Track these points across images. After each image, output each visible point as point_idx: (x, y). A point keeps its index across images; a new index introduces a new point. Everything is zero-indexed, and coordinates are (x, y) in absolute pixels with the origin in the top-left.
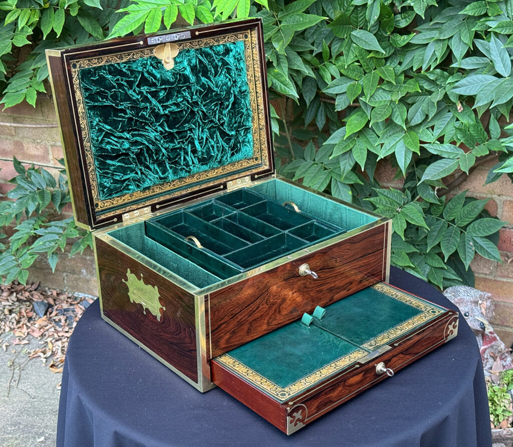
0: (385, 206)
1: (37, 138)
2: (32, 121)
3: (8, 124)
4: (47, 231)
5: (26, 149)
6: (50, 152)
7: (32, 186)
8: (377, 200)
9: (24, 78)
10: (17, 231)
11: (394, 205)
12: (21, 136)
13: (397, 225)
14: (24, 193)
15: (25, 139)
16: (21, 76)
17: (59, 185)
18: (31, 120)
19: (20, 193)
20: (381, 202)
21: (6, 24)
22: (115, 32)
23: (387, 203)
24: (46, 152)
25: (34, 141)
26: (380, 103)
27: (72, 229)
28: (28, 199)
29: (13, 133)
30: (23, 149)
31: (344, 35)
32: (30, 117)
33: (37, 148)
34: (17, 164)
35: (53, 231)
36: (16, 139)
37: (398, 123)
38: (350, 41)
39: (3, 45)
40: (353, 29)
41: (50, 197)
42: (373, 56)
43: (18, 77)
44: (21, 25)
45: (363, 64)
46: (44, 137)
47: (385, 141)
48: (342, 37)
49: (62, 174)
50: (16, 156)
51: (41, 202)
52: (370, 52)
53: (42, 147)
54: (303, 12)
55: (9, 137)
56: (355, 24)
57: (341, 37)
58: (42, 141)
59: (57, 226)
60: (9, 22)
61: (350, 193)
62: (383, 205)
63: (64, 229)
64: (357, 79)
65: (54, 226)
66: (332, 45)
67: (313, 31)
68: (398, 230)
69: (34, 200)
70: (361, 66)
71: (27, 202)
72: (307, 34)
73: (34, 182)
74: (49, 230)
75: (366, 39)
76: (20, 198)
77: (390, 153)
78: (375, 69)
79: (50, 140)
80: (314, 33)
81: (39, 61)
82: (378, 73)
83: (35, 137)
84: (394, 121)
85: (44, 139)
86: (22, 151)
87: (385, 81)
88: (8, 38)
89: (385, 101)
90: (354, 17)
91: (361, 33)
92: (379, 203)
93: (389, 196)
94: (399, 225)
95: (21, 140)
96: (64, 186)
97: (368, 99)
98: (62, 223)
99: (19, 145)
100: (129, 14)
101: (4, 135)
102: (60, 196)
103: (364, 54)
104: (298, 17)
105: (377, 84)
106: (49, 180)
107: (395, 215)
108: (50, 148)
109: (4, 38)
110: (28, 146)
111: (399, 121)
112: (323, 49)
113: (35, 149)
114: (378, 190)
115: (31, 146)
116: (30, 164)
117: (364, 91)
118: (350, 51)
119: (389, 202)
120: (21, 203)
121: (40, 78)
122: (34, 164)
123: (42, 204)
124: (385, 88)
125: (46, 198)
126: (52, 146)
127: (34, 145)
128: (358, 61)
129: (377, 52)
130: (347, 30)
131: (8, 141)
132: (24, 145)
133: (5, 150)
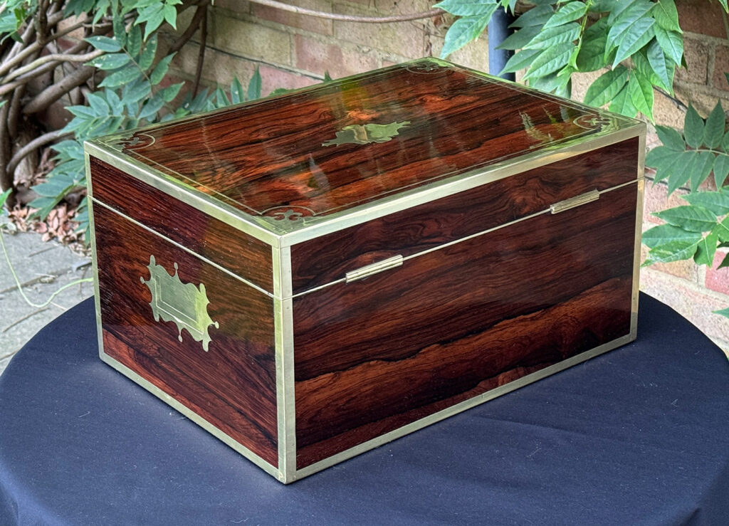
1: (363, 43)
2: (358, 13)
3: (323, 14)
5: (345, 59)
12: (339, 38)
15: (345, 43)
18: (358, 10)
25: (358, 49)
29: (330, 32)
30: (340, 61)
32: (357, 5)
33: (361, 62)
36: (334, 42)
46: (373, 42)
50: (330, 72)
53: (369, 60)
55: (324, 38)
58: (369, 50)
79: (382, 48)
83: (360, 42)
85: (372, 46)
86: (339, 65)
95: (339, 45)
99: (335, 52)
101: (317, 33)
110: (349, 56)
113: (358, 62)
115: (353, 56)
126: (385, 61)
127: (357, 56)
131: (321, 44)
132: (344, 54)
133: (315, 59)
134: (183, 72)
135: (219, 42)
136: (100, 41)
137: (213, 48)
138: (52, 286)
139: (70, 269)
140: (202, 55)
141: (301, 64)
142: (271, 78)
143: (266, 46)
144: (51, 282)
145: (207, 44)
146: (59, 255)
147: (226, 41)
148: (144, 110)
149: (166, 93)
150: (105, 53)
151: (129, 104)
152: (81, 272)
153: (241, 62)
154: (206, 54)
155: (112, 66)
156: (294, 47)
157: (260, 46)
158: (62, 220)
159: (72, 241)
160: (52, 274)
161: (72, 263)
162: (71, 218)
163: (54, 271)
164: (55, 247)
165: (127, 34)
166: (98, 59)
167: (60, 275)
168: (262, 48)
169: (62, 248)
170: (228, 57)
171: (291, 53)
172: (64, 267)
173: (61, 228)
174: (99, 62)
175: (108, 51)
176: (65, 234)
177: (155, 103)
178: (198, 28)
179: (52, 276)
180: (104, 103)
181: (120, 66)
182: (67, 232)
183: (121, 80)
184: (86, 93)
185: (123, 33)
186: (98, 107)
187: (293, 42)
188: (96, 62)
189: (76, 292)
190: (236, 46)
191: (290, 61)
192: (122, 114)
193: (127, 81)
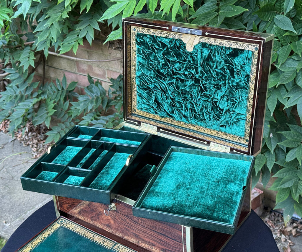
0: (293, 138)
1: (99, 64)
4: (97, 122)
5: (94, 69)
6: (106, 73)
7: (92, 94)
8: (287, 133)
9: (74, 35)
10: (83, 119)
11: (300, 138)
12: (91, 62)
13: (298, 153)
14: (87, 98)
16: (73, 33)
17: (109, 94)
18: (97, 53)
19: (85, 98)
20: (290, 135)
21: (58, 3)
22: (105, 16)
23: (294, 136)
24: (105, 73)
25: (98, 66)
26: (289, 69)
27: (110, 123)
28: (89, 102)
30: (92, 70)
31: (268, 18)
33: (99, 70)
34: (90, 78)
35: (101, 122)
37: (299, 85)
38: (273, 23)
39: (56, 17)
40: (277, 14)
41: (101, 101)
42: (288, 34)
43: (71, 34)
44: (67, 4)
45: (280, 39)
46: (103, 64)
47: (291, 95)
48: (267, 20)
49: (111, 88)
50: (89, 73)
51: (95, 105)
52: (286, 31)
53: (102, 70)
54: (234, 4)
55: (86, 62)
56: (279, 10)
57: (265, 20)
58: (102, 66)
59: (103, 120)
60: (60, 2)
61: (269, 126)
62: (291, 137)
63: (107, 122)
64: (275, 50)
65: (102, 119)
66: (260, 25)
67: (249, 14)
68: (298, 157)
69: (92, 102)
70: (279, 41)
71: (88, 104)
72: (244, 16)
73: (94, 91)
74: (99, 121)
75: (284, 22)
76: (85, 101)
77: (293, 105)
78: (291, 43)
79: (106, 66)
80: (249, 15)
81: (81, 26)
82: (291, 47)
84: (297, 83)
87: (294, 53)
88: (59, 12)
89: (293, 68)
90: (278, 5)
91: (281, 17)
92: (289, 136)
93: (298, 130)
94: (300, 153)
95: (92, 65)
96: (111, 95)
97: (279, 66)
98: (107, 118)
99: (90, 67)
100: (117, 3)
102: (107, 101)
103: (282, 32)
104: (230, 7)
105: (288, 55)
106: (103, 91)
107: (299, 145)
108: (106, 71)
109: (58, 11)
111: (300, 83)
112: (253, 27)
114: (290, 125)
116: (96, 79)
117: (279, 60)
118: (272, 30)
119: (296, 135)
120: (84, 104)
121: (81, 36)
122: (98, 80)
123: (96, 105)
124: (295, 58)
125: (98, 102)
126: (108, 70)
127: (98, 68)
128: (277, 38)
129: (291, 32)
130: (272, 14)
131: (85, 64)
132: (93, 68)
133: (83, 69)
134: (38, 73)
135: (49, 64)
136: (8, 70)
137: (48, 66)
138: (3, 149)
139: (9, 142)
140: (44, 69)
141: (79, 71)
142: (69, 76)
143: (66, 65)
144: (2, 148)
145: (45, 64)
146: (4, 137)
147: (52, 64)
148: (27, 92)
149: (34, 85)
150: (10, 74)
151: (21, 90)
152: (12, 143)
153: (58, 70)
154: (45, 68)
155: (13, 78)
156: (76, 65)
157: (64, 65)
158: (3, 124)
159: (8, 131)
160: (3, 145)
161: (9, 140)
162: (6, 123)
163: (3, 144)
164: (2, 134)
165: (17, 67)
166: (8, 76)
167: (5, 145)
168: (65, 66)
169: (4, 134)
170: (53, 69)
171: (75, 68)
172: (6, 142)
173: (3, 127)
174: (9, 77)
175: (11, 73)
176: (5, 129)
177: (30, 89)
178: (42, 61)
179: (2, 146)
180: (12, 90)
181: (16, 78)
182: (5, 128)
183: (18, 82)
184: (6, 83)
185: (16, 67)
186: (11, 91)
187: (75, 63)
188: (8, 77)
189: (11, 151)
190: (55, 65)
191: (75, 70)
192: (19, 93)
193: (20, 83)
